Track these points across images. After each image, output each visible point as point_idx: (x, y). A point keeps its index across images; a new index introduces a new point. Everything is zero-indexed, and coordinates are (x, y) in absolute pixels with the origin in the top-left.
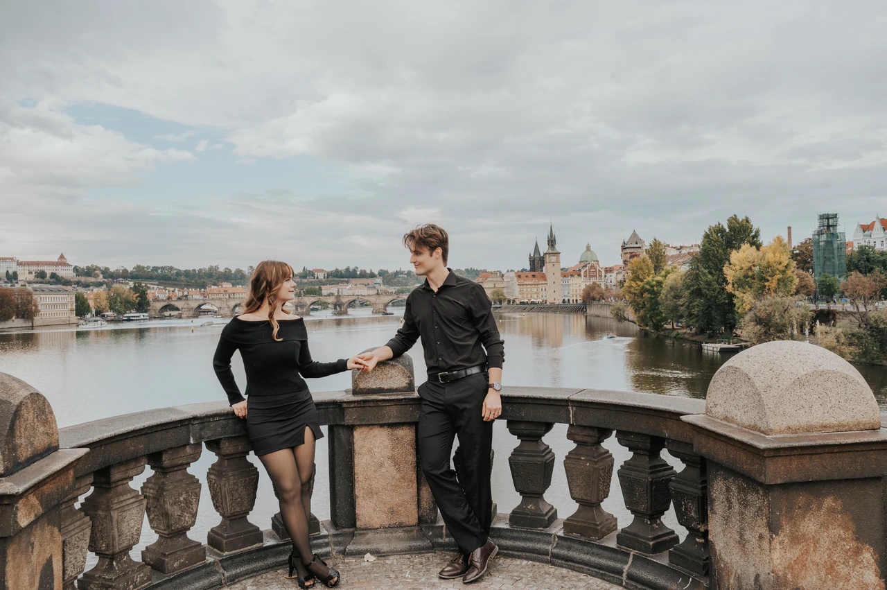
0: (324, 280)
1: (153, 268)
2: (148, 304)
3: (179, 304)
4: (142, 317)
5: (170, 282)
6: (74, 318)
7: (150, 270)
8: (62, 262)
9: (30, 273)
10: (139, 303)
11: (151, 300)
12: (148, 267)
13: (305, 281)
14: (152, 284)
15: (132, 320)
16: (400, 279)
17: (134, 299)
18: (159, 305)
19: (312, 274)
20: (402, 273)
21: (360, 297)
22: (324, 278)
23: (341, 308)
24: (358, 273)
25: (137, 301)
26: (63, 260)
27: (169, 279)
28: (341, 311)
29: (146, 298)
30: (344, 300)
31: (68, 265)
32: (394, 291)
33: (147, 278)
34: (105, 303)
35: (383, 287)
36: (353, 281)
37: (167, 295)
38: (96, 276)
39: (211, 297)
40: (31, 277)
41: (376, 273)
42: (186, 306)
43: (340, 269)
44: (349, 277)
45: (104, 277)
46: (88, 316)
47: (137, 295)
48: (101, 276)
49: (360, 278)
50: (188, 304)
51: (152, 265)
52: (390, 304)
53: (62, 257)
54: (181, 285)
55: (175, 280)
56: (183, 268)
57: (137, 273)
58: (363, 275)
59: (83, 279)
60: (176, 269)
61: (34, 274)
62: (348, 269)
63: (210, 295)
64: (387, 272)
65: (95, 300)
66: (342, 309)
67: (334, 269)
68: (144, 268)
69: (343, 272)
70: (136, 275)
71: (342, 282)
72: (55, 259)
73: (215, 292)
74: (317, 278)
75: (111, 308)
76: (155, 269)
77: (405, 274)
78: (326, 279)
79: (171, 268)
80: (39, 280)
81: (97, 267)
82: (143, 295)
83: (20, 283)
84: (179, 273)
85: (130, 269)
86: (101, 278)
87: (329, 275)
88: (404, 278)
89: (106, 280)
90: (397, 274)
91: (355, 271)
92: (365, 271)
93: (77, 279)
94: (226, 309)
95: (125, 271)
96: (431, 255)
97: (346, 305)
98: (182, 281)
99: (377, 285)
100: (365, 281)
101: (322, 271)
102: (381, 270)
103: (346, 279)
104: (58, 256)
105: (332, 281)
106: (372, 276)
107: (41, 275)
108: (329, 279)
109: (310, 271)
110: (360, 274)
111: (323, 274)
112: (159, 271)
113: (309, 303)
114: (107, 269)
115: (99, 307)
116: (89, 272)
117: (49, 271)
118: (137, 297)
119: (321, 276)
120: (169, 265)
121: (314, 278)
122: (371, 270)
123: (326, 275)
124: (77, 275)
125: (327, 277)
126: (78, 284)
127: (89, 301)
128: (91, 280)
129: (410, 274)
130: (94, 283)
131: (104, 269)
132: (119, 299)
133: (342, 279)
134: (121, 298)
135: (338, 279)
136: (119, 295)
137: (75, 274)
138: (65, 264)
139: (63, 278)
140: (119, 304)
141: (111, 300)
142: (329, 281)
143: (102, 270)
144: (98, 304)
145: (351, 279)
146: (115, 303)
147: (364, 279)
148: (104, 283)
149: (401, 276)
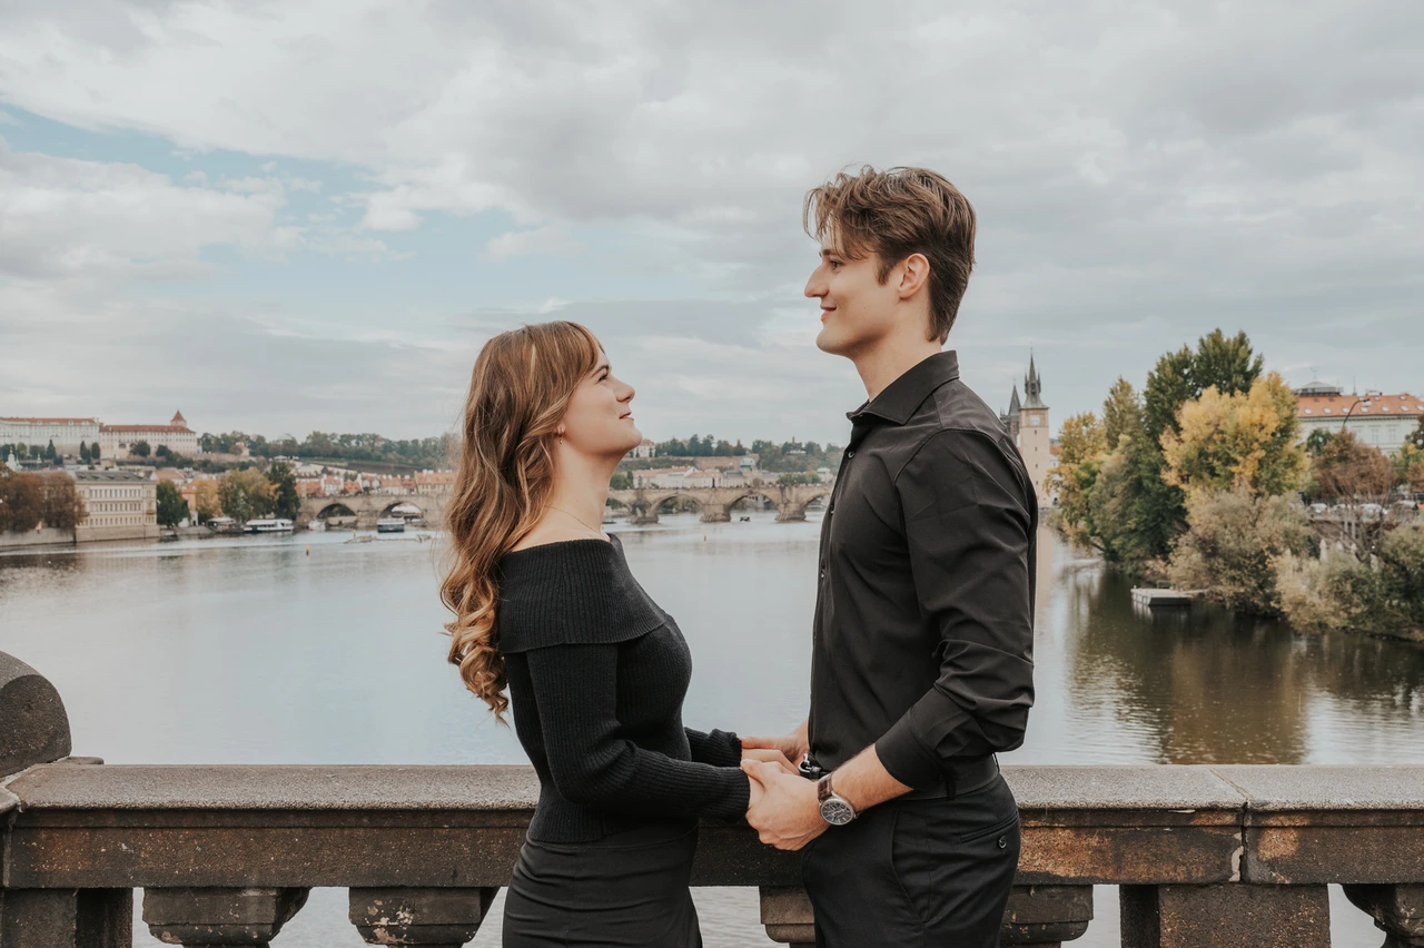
0: (649, 460)
1: (342, 436)
2: (297, 502)
3: (353, 504)
4: (280, 527)
5: (369, 462)
6: (153, 528)
7: (336, 441)
8: (178, 427)
9: (122, 446)
10: (279, 501)
11: (304, 495)
12: (333, 436)
14: (336, 466)
15: (261, 532)
16: (793, 459)
17: (272, 493)
18: (318, 505)
20: (798, 446)
22: (651, 456)
24: (714, 446)
25: (277, 497)
26: (180, 423)
27: (368, 456)
29: (295, 492)
31: (188, 431)
33: (328, 456)
34: (215, 500)
35: (757, 474)
36: (703, 461)
37: (342, 487)
38: (238, 451)
39: (421, 489)
40: (124, 454)
41: (748, 445)
42: (366, 507)
43: (680, 439)
44: (696, 454)
45: (252, 454)
46: (184, 523)
47: (277, 485)
48: (246, 452)
49: (716, 455)
50: (369, 504)
51: (340, 432)
53: (177, 418)
54: (389, 468)
55: (379, 459)
56: (395, 438)
57: (311, 446)
58: (724, 450)
59: (214, 457)
60: (382, 439)
61: (128, 448)
62: (694, 440)
63: (420, 487)
64: (769, 445)
65: (197, 494)
67: (669, 440)
68: (325, 436)
69: (686, 445)
70: (309, 450)
71: (684, 463)
72: (166, 421)
73: (429, 481)
74: (638, 455)
75: (227, 511)
76: (346, 438)
77: (802, 449)
78: (654, 458)
79: (375, 438)
80: (138, 457)
81: (242, 436)
82: (288, 486)
84: (388, 447)
85: (301, 439)
86: (245, 455)
87: (660, 450)
88: (799, 456)
89: (253, 459)
90: (787, 447)
91: (708, 442)
92: (726, 443)
93: (203, 456)
94: (437, 513)
95: (293, 442)
96: (882, 277)
98: (391, 461)
99: (745, 470)
100: (725, 462)
102: (759, 442)
103: (691, 459)
104: (170, 418)
105: (664, 461)
106: (740, 451)
107: (141, 449)
108: (660, 457)
110: (719, 447)
111: (648, 448)
112: (353, 443)
114: (261, 439)
115: (203, 508)
116: (225, 445)
117: (153, 441)
118: (276, 491)
119: (645, 453)
120: (371, 432)
121: (632, 456)
122: (739, 442)
123: (654, 451)
124: (204, 450)
125: (656, 455)
126: (205, 466)
127: (185, 497)
128: (228, 458)
129: (811, 448)
130: (232, 466)
131: (253, 438)
132: (242, 494)
133: (683, 458)
134: (246, 492)
135: (676, 458)
136: (241, 486)
137: (200, 448)
138: (184, 430)
139: (177, 455)
140: (242, 502)
141: (226, 495)
142: (658, 461)
143: (251, 441)
144: (203, 503)
145: (699, 459)
146: (234, 500)
147: (724, 458)
148: (251, 464)
149: (795, 452)
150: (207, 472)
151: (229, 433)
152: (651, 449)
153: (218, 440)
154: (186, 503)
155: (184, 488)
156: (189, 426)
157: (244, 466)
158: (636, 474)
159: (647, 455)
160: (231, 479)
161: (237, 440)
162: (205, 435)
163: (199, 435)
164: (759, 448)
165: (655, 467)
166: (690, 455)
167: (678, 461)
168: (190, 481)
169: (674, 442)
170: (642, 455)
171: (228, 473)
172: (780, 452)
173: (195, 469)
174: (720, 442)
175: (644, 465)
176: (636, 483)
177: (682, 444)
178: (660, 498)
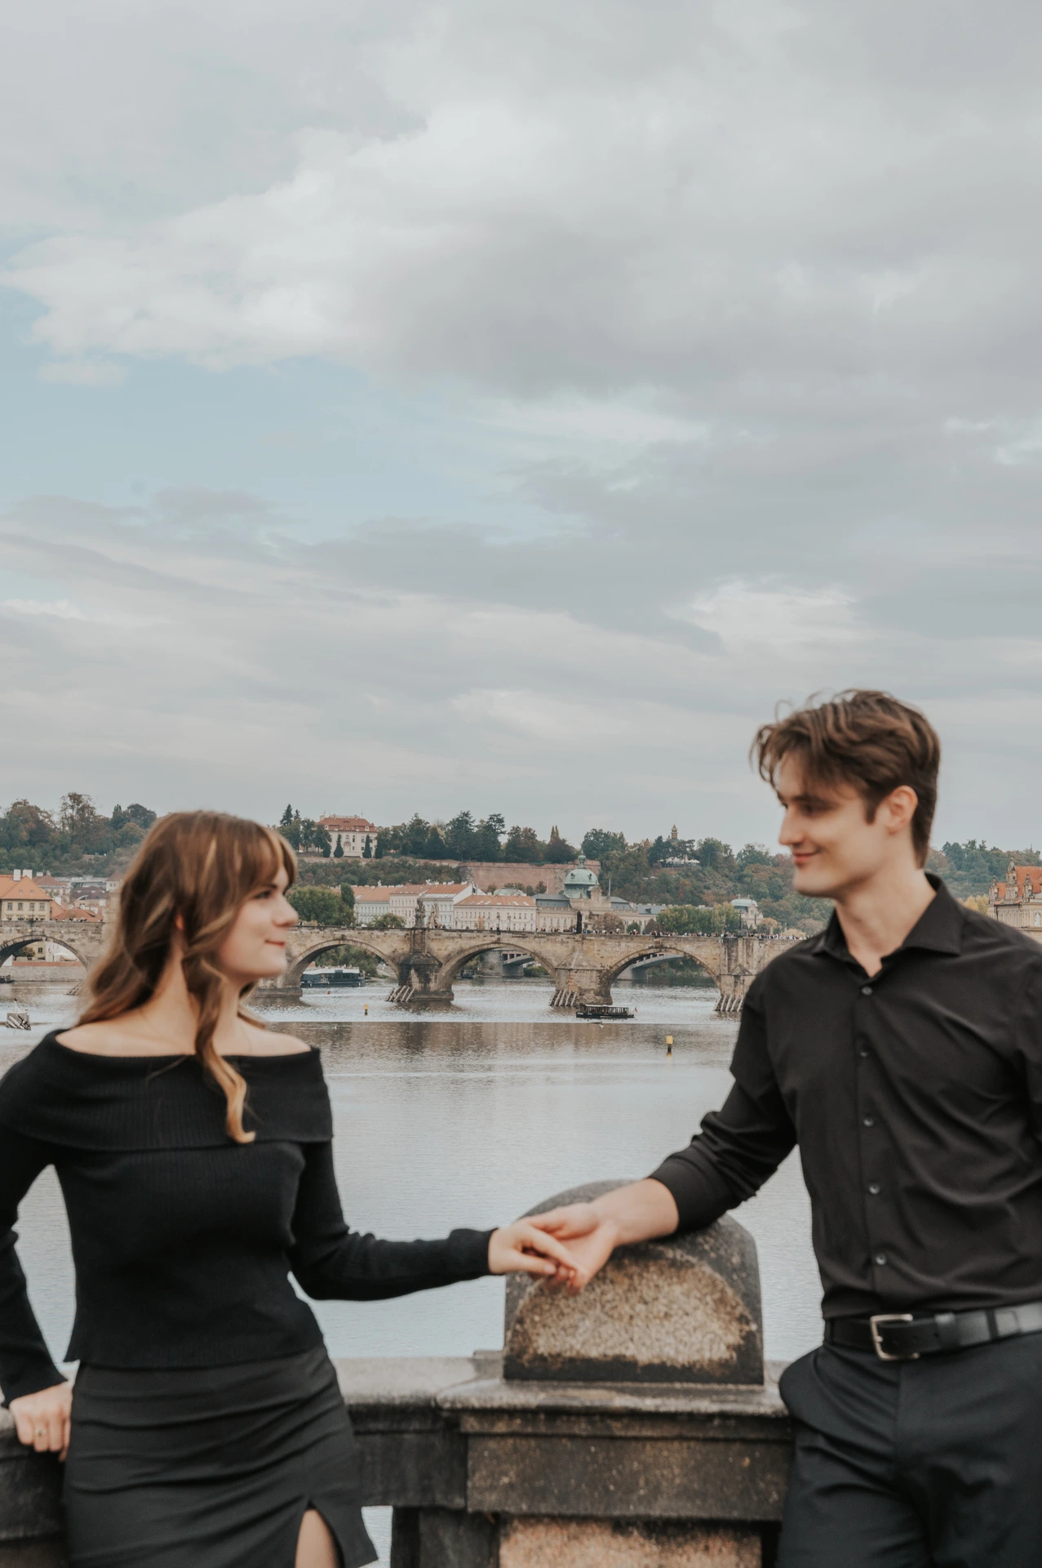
0: (363, 863)
16: (673, 874)
19: (318, 834)
20: (680, 848)
21: (505, 938)
22: (367, 854)
23: (426, 980)
24: (503, 840)
28: (425, 990)
30: (442, 948)
32: (644, 921)
35: (600, 904)
36: (478, 871)
41: (575, 841)
43: (430, 819)
44: (464, 856)
49: (507, 860)
52: (627, 974)
58: (524, 850)
62: (461, 823)
64: (618, 841)
66: (433, 986)
67: (408, 821)
69: (442, 833)
71: (438, 874)
74: (339, 852)
77: (693, 855)
78: (373, 861)
87: (388, 841)
88: (687, 871)
90: (660, 850)
91: (490, 829)
92: (530, 835)
96: (870, 817)
97: (446, 968)
99: (574, 895)
100: (529, 874)
101: (359, 825)
102: (597, 834)
103: (454, 865)
105: (396, 868)
106: (559, 853)
108: (386, 859)
109: (309, 824)
110: (512, 844)
111: (360, 837)
119: (354, 847)
121: (326, 854)
122: (555, 833)
123: (373, 845)
125: (378, 855)
129: (710, 852)
133: (437, 863)
135: (422, 862)
142: (382, 867)
145: (471, 866)
147: (526, 865)
149: (676, 860)
152: (368, 841)
159: (359, 852)
164: (600, 846)
166: (455, 857)
167: (426, 867)
169: (418, 827)
170: (347, 851)
172: (644, 860)
174: (516, 830)
177: (434, 830)
178: (462, 951)
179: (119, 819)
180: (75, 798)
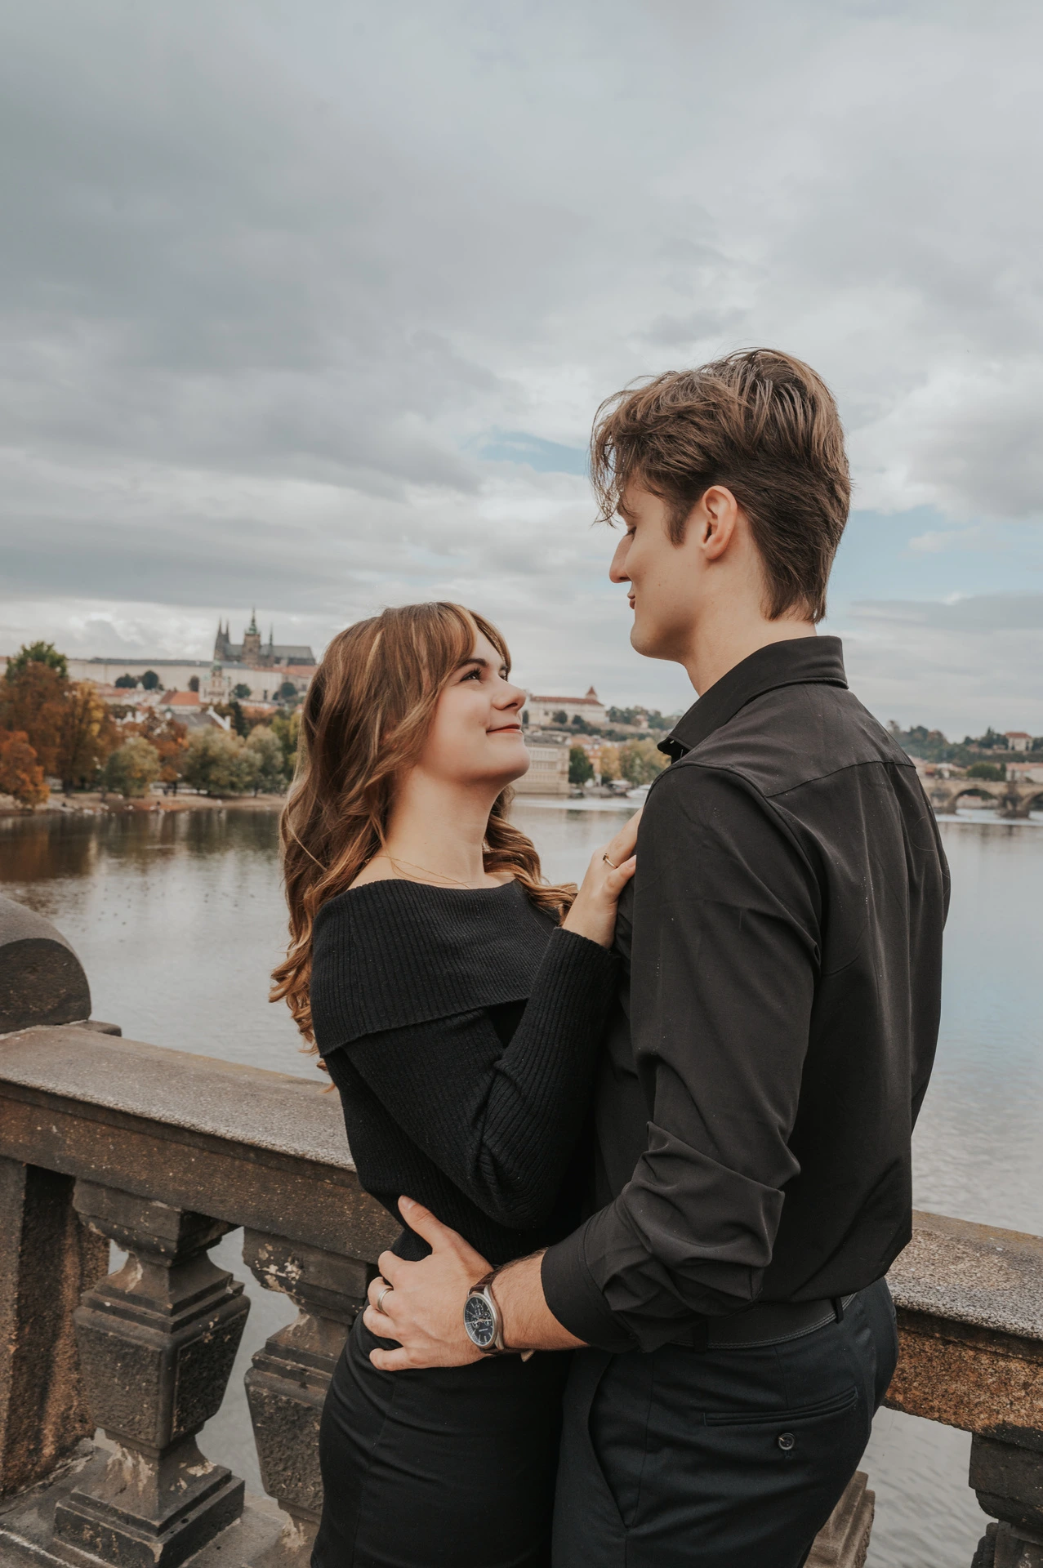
0: (1025, 753)
6: (565, 785)
8: (591, 700)
9: (546, 714)
13: (989, 752)
19: (1003, 740)
22: (1027, 748)
26: (592, 697)
31: (599, 704)
34: (615, 766)
38: (637, 723)
40: (547, 721)
45: (650, 727)
46: (589, 783)
48: (645, 725)
53: (592, 691)
59: (618, 728)
61: (551, 716)
65: (602, 759)
72: (582, 694)
74: (1013, 748)
75: (626, 775)
78: (1030, 752)
80: (557, 725)
81: (643, 710)
83: (532, 728)
86: (644, 727)
89: (651, 731)
93: (610, 726)
104: (587, 690)
107: (561, 717)
109: (999, 735)
111: (1024, 741)
113: (955, 791)
114: (658, 714)
115: (606, 772)
116: (628, 717)
117: (571, 711)
119: (1021, 745)
121: (1006, 749)
123: (1031, 745)
124: (611, 721)
125: (1033, 749)
126: (611, 735)
127: (592, 761)
128: (630, 729)
130: (633, 736)
131: (652, 713)
132: (638, 761)
134: (641, 759)
136: (638, 754)
137: (607, 719)
138: (595, 703)
139: (589, 724)
140: (637, 769)
141: (626, 761)
142: (1034, 755)
143: (649, 715)
144: (606, 767)
146: (632, 766)
148: (648, 735)
150: (611, 740)
151: (632, 707)
152: (1028, 743)
153: (622, 712)
154: (591, 766)
155: (591, 753)
156: (600, 700)
157: (642, 737)
158: (1011, 767)
159: (1023, 748)
160: (631, 748)
161: (638, 713)
162: (613, 708)
163: (608, 708)
165: (1031, 761)
168: (596, 747)
170: (1017, 748)
171: (629, 742)
173: (603, 737)
175: (1019, 758)
176: (1008, 776)
178: (1033, 793)
179: (913, 731)
180: (892, 722)
